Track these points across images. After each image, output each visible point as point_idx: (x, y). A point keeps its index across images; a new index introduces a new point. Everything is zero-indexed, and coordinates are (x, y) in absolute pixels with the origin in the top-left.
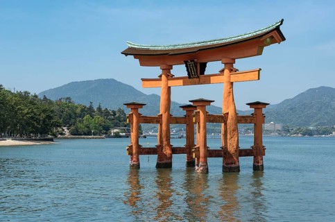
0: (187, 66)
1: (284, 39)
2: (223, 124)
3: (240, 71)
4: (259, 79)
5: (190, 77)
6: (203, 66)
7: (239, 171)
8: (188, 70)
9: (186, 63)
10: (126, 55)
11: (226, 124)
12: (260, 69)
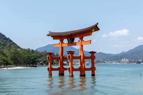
0: (68, 39)
1: (99, 30)
2: (79, 60)
3: (85, 41)
4: (91, 43)
5: (69, 43)
6: (73, 39)
7: (85, 76)
8: (68, 41)
9: (67, 38)
10: (48, 36)
11: (80, 60)
12: (91, 40)
